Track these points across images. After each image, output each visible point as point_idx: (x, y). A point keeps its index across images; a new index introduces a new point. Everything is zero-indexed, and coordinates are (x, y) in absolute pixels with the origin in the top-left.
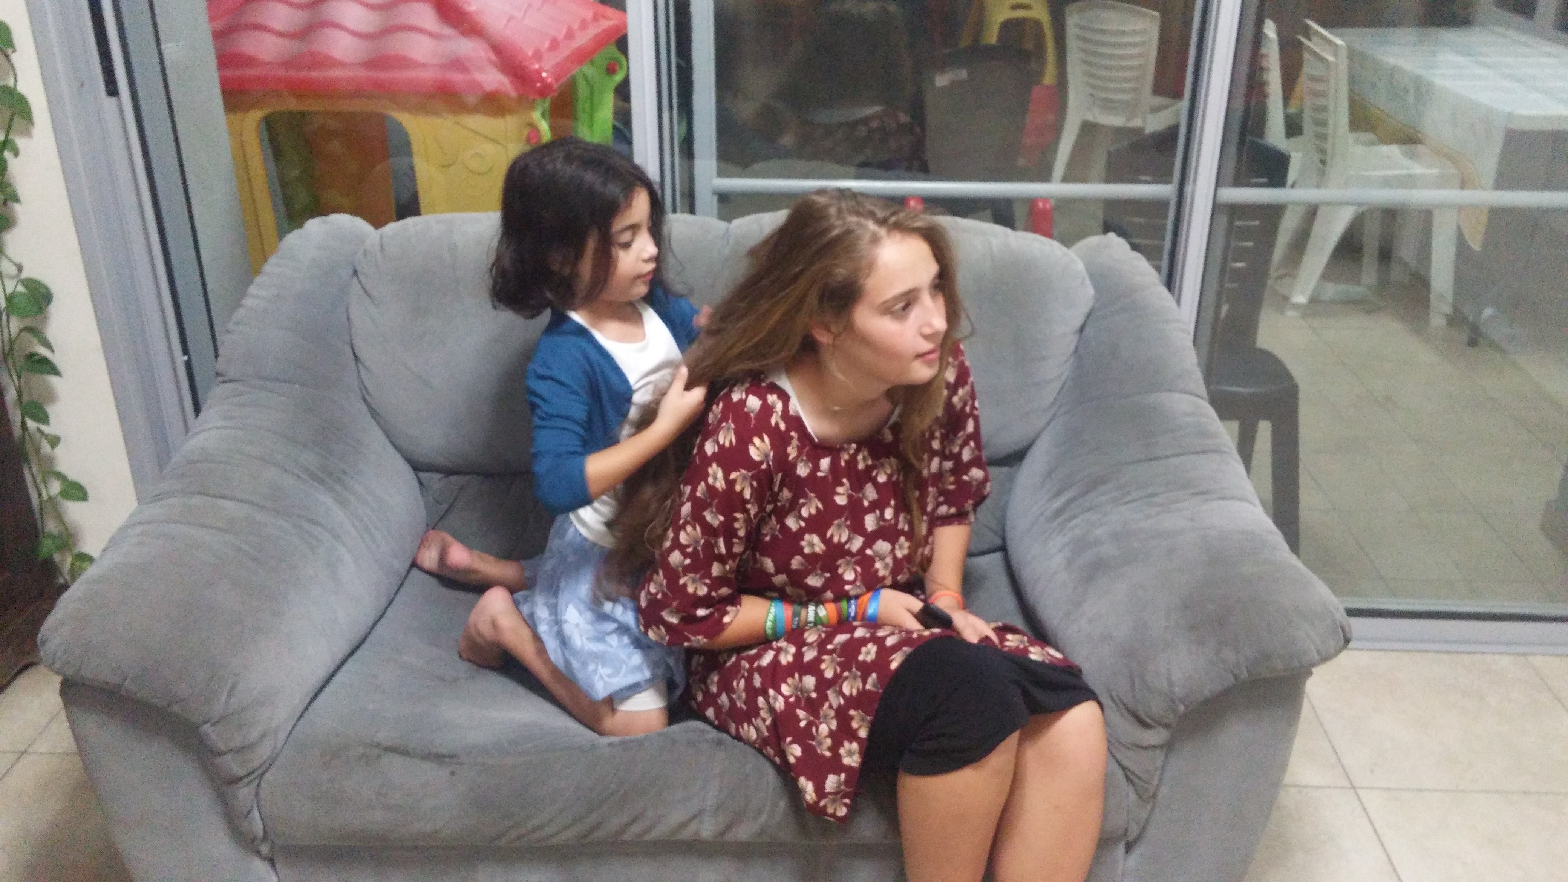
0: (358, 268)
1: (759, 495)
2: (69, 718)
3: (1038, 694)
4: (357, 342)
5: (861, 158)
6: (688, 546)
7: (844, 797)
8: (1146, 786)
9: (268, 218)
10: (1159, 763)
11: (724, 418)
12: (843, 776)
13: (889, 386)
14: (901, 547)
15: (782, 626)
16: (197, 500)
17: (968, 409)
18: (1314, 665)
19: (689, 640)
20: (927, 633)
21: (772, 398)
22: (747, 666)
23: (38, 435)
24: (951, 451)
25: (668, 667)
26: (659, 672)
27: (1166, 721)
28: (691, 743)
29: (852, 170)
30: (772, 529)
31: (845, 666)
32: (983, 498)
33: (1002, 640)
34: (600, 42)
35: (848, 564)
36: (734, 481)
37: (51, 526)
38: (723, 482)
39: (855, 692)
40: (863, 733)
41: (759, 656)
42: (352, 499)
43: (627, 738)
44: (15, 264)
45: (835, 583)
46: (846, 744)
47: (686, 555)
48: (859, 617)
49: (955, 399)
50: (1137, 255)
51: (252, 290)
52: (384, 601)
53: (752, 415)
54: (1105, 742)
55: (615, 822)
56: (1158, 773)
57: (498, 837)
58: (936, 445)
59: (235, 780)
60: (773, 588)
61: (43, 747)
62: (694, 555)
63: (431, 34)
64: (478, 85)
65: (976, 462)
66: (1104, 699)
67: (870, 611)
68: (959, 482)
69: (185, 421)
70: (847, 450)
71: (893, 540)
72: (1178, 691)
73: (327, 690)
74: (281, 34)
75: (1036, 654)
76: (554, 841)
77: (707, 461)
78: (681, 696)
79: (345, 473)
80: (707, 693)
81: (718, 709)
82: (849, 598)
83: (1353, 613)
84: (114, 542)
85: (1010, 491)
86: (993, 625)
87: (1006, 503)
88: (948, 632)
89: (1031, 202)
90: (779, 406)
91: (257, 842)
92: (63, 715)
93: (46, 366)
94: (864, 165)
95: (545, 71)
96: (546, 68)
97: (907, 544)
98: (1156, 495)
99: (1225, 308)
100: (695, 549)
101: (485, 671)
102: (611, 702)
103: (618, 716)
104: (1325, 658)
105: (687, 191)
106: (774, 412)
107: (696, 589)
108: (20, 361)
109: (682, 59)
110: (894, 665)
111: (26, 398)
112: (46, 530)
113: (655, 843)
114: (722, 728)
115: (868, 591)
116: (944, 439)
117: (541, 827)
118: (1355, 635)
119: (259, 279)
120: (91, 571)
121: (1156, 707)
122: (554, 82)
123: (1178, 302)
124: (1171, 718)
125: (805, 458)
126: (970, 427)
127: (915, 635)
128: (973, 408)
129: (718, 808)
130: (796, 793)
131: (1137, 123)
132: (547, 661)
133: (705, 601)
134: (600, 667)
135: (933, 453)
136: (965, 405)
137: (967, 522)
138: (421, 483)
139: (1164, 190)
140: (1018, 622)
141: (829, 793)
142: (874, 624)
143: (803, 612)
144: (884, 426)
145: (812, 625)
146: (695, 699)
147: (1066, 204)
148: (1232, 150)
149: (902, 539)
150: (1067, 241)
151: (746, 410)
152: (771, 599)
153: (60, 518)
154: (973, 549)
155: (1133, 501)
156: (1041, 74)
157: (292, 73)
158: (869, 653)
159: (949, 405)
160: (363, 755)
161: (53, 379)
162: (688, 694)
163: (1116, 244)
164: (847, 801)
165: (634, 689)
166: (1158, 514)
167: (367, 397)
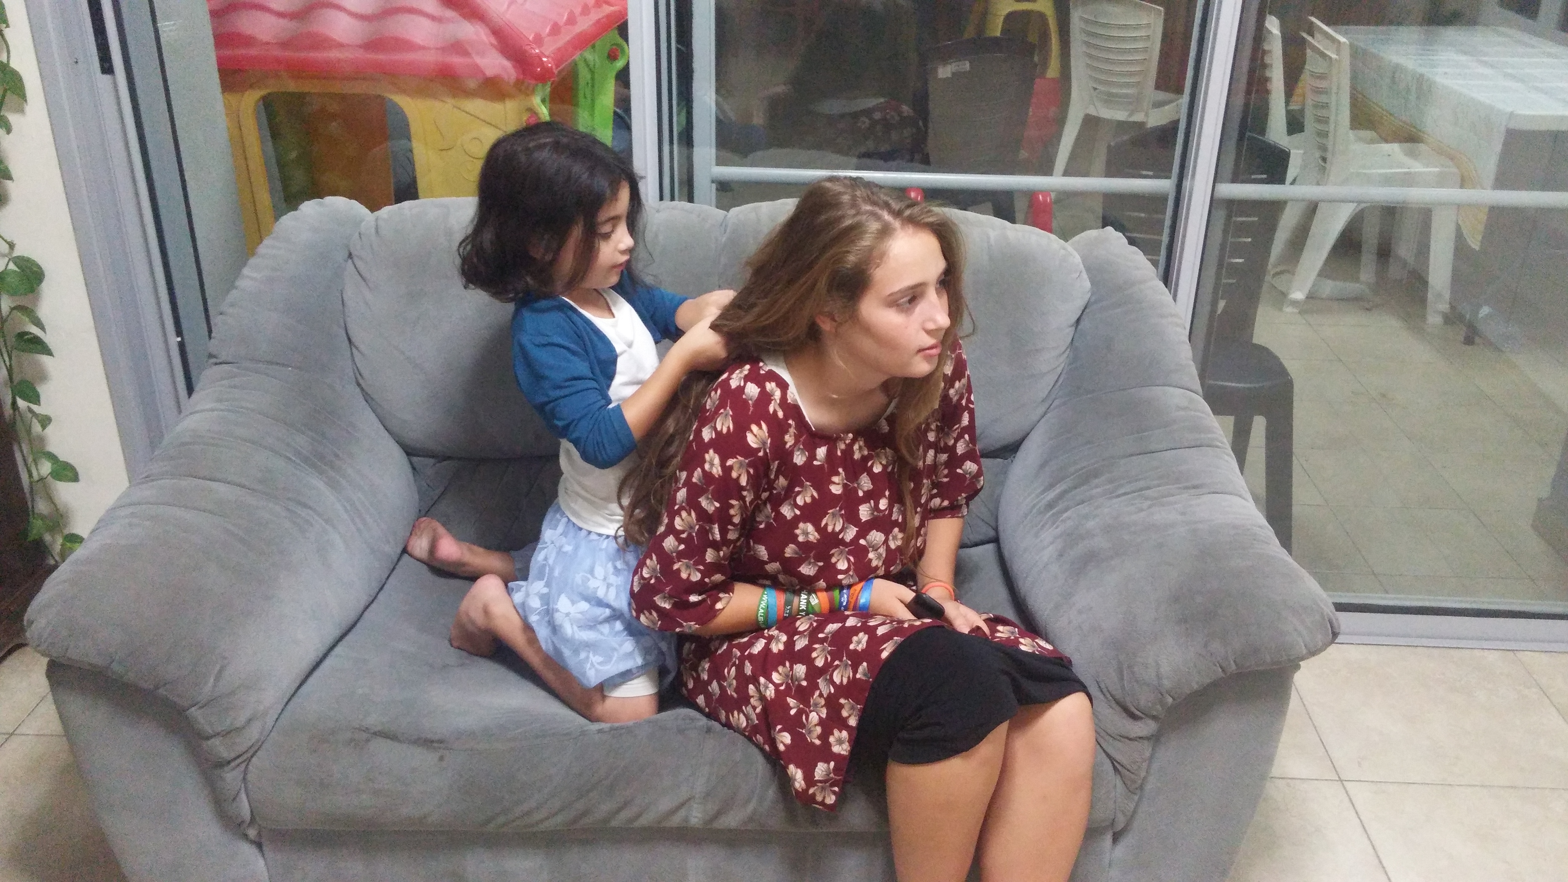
0: (354, 253)
1: (755, 482)
2: (56, 701)
3: (1030, 686)
4: (349, 326)
5: (863, 150)
6: (683, 532)
7: (832, 785)
8: (1133, 776)
9: (264, 198)
10: (1147, 754)
11: (722, 405)
12: (832, 764)
13: (884, 378)
14: (895, 538)
15: (773, 616)
16: (185, 483)
17: (964, 402)
18: (1303, 659)
19: (681, 626)
20: (918, 623)
21: (770, 386)
22: (739, 654)
23: (30, 415)
24: (946, 444)
25: (661, 653)
26: (650, 658)
27: (1155, 713)
28: (681, 731)
29: (854, 160)
30: (768, 517)
31: (837, 655)
32: (977, 492)
33: (994, 631)
34: (602, 27)
35: (841, 553)
36: (731, 468)
37: (42, 507)
38: (720, 469)
39: (845, 681)
40: (853, 722)
41: (750, 644)
42: (344, 482)
43: (616, 725)
44: (8, 243)
45: (828, 573)
46: (836, 732)
47: (680, 541)
48: (852, 605)
49: (952, 392)
50: (1135, 248)
51: (246, 271)
52: (375, 586)
53: (750, 402)
54: (1094, 734)
55: (606, 807)
56: (1145, 765)
57: (488, 821)
58: (931, 437)
59: (222, 764)
60: (767, 576)
61: (31, 728)
62: (688, 541)
63: (433, 18)
64: (477, 70)
65: (970, 455)
66: (1093, 690)
67: (862, 601)
68: (952, 475)
69: (178, 402)
70: (844, 440)
71: (887, 532)
72: (1167, 684)
73: (317, 674)
74: (280, 15)
75: (1026, 645)
76: (542, 827)
77: (704, 447)
78: (672, 683)
79: (337, 456)
80: (697, 679)
81: (709, 696)
82: (842, 588)
83: (1341, 607)
84: (102, 524)
85: (1002, 483)
86: (985, 616)
87: (999, 496)
88: (939, 622)
89: (1031, 195)
90: (778, 394)
91: (245, 825)
92: (50, 697)
93: (37, 345)
94: (867, 155)
95: (545, 57)
96: (547, 53)
97: (900, 535)
98: (1148, 488)
99: (1222, 304)
100: (690, 535)
101: (476, 658)
102: (602, 689)
103: (609, 703)
104: (1313, 653)
105: (685, 177)
106: (772, 400)
107: (689, 575)
108: (12, 340)
109: (683, 45)
110: (885, 655)
111: (17, 378)
112: (36, 511)
113: (644, 829)
114: (712, 715)
115: (861, 580)
116: (939, 430)
117: (528, 813)
118: (1343, 628)
119: (252, 261)
120: (80, 552)
121: (1144, 699)
122: (554, 67)
123: (1175, 298)
124: (1158, 710)
125: (801, 447)
126: (965, 420)
127: (906, 625)
128: (969, 401)
129: (708, 795)
130: (785, 781)
131: (1138, 117)
132: (539, 649)
133: (698, 587)
134: (591, 655)
135: (930, 445)
136: (961, 398)
137: (960, 515)
138: (414, 468)
139: (1164, 185)
140: (1009, 614)
141: (820, 781)
142: (865, 613)
143: (796, 599)
144: (879, 417)
145: (803, 614)
146: (686, 685)
147: (1066, 197)
148: (1232, 145)
149: (896, 530)
150: (1065, 235)
151: (744, 397)
152: (764, 586)
153: (50, 499)
154: (967, 541)
155: (1125, 494)
156: (1045, 64)
157: (288, 54)
158: (859, 642)
159: (945, 398)
160: (352, 740)
161: (44, 359)
162: (679, 682)
163: (1114, 238)
164: (836, 789)
165: (626, 676)
166: (1150, 507)
167: (361, 381)
